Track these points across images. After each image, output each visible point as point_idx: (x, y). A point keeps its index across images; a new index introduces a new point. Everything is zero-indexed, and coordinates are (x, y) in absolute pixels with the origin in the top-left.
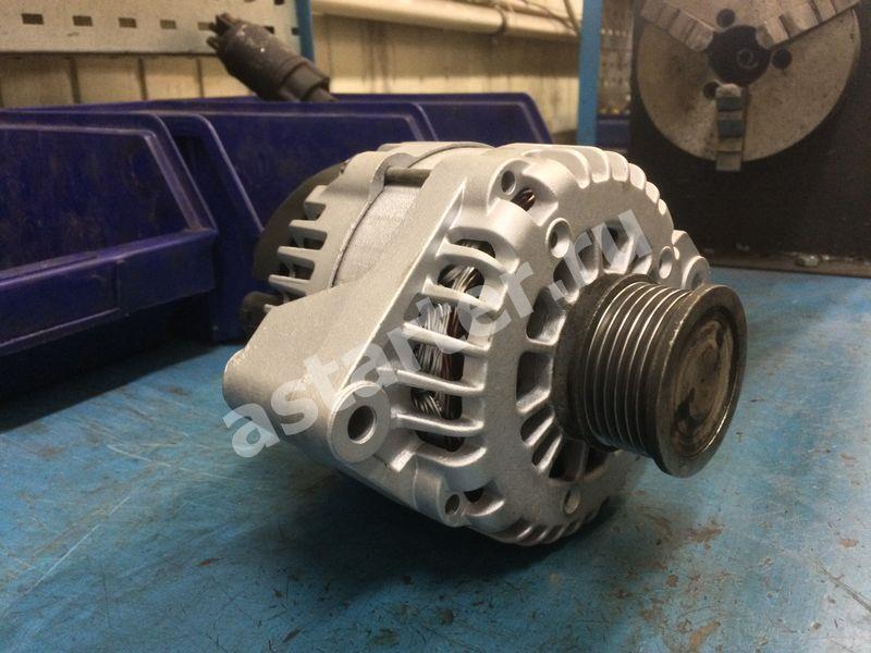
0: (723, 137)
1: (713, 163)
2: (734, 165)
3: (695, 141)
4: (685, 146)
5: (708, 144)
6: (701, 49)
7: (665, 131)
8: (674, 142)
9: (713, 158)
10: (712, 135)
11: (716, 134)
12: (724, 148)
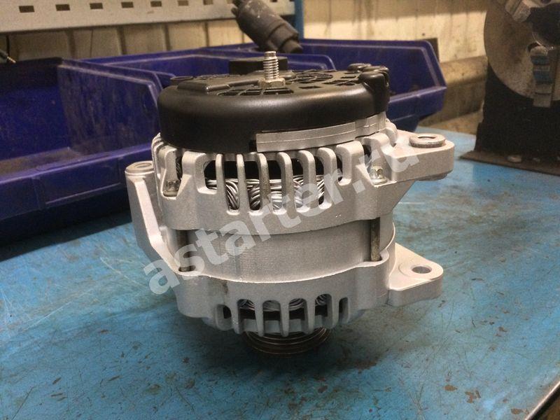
0: (539, 83)
1: (532, 101)
2: (546, 103)
3: (520, 84)
4: (512, 87)
5: (529, 86)
6: (523, 20)
7: (501, 77)
8: (506, 84)
9: (532, 97)
10: (532, 81)
11: (535, 81)
12: (539, 91)
